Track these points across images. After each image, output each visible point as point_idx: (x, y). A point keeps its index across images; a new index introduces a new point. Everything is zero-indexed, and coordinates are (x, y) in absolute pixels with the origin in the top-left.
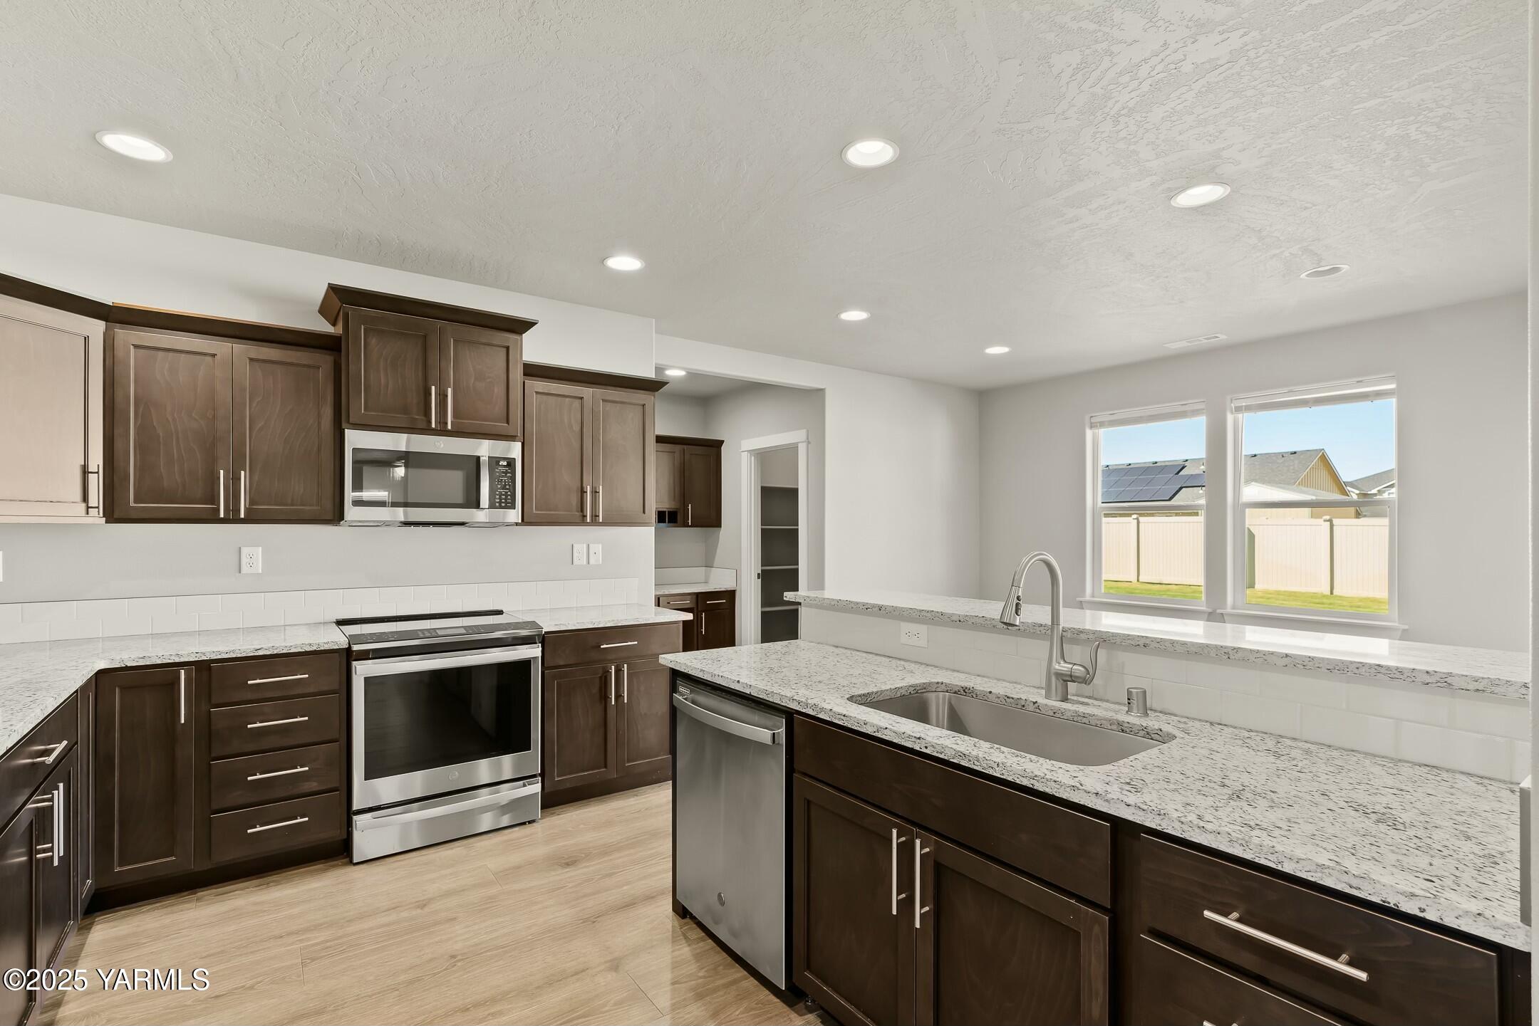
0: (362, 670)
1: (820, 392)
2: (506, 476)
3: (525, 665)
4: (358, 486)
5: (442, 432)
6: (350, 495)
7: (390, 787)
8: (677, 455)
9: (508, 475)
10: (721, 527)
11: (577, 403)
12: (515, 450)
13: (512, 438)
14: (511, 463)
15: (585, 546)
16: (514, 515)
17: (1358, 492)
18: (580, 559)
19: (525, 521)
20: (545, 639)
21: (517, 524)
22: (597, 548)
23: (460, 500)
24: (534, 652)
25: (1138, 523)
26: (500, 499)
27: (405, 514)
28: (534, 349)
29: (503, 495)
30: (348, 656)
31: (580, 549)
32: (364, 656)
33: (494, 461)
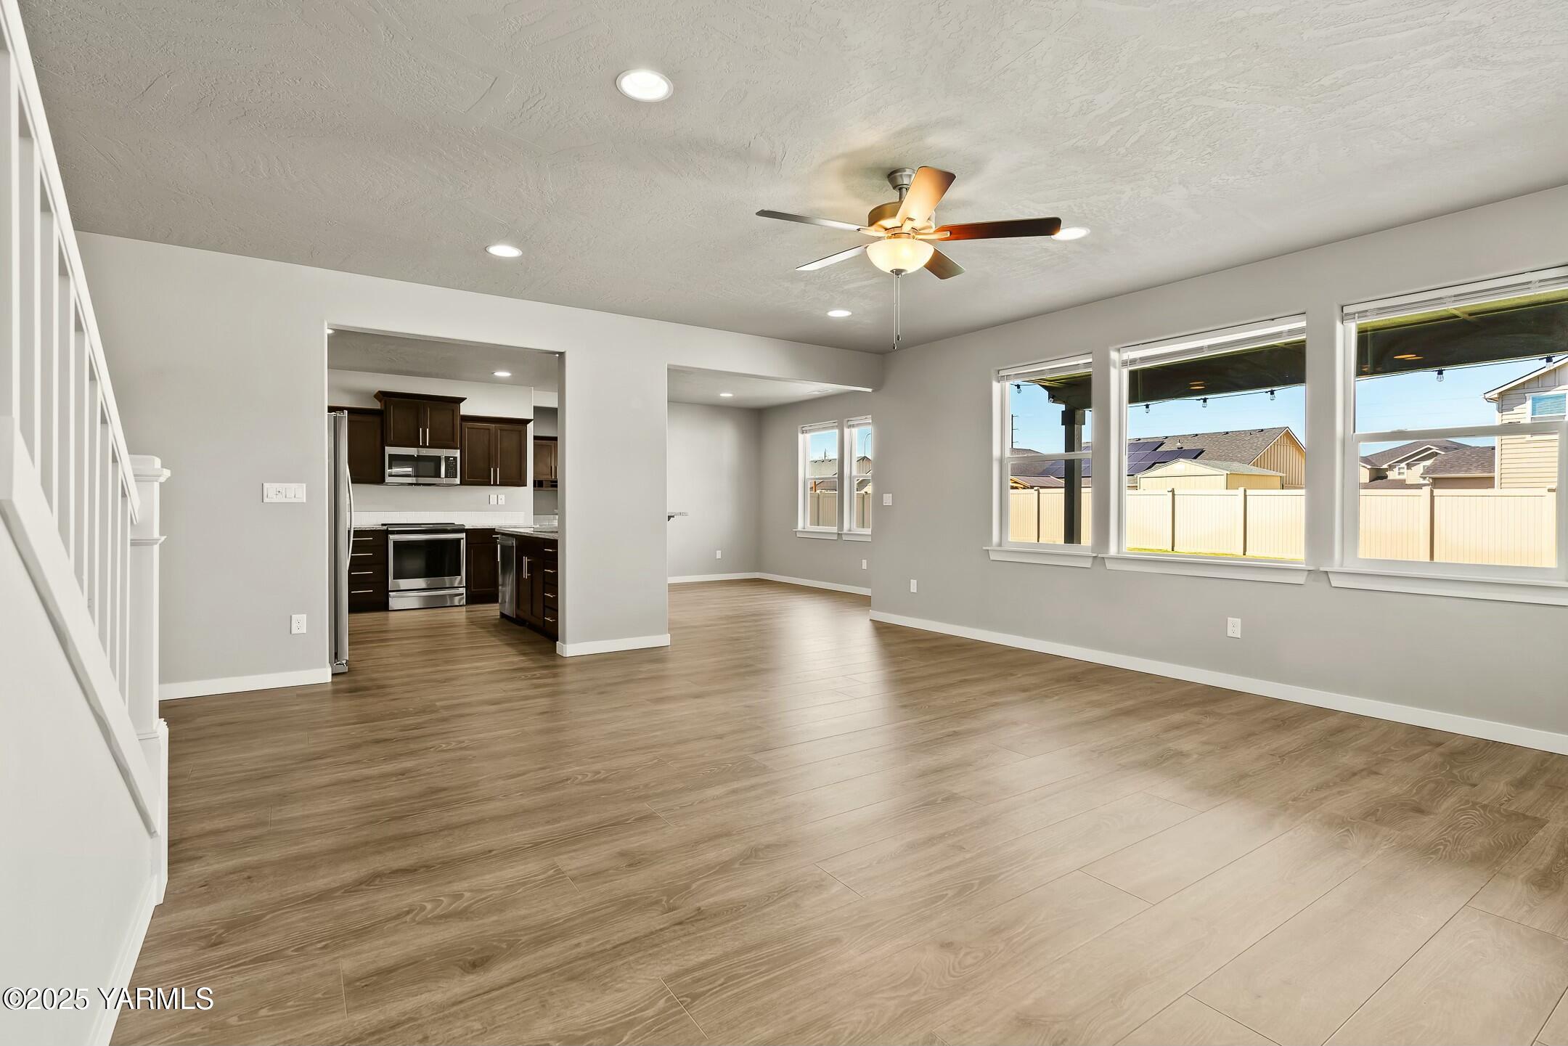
0: (392, 537)
3: (458, 541)
4: (390, 467)
5: (424, 446)
6: (388, 471)
7: (404, 583)
11: (487, 431)
12: (457, 453)
13: (456, 448)
15: (496, 496)
16: (458, 481)
17: (1369, 467)
18: (493, 501)
19: (462, 484)
20: (467, 531)
21: (458, 485)
22: (502, 497)
23: (433, 475)
24: (463, 535)
27: (416, 480)
28: (465, 409)
30: (387, 533)
31: (493, 498)
32: (393, 533)
33: (447, 458)
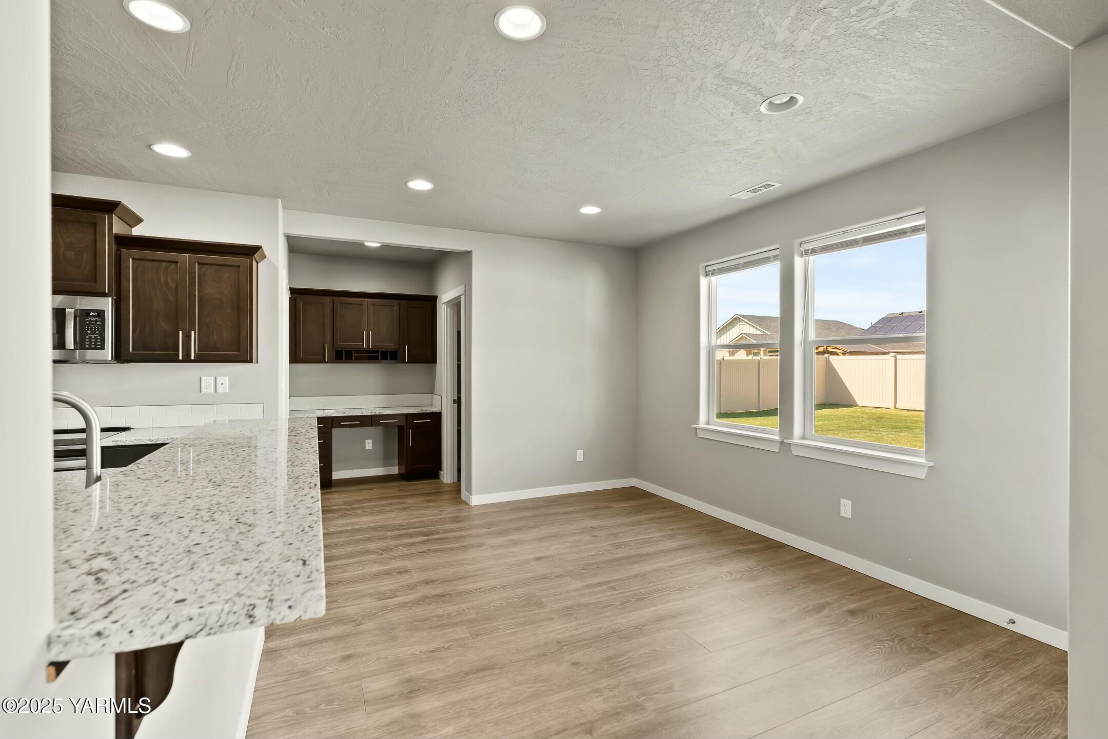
1: (468, 254)
2: (96, 324)
8: (396, 308)
9: (98, 323)
10: (436, 363)
14: (101, 314)
25: (896, 359)
26: (90, 342)
29: (93, 339)
